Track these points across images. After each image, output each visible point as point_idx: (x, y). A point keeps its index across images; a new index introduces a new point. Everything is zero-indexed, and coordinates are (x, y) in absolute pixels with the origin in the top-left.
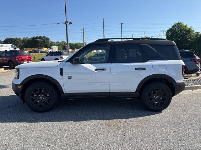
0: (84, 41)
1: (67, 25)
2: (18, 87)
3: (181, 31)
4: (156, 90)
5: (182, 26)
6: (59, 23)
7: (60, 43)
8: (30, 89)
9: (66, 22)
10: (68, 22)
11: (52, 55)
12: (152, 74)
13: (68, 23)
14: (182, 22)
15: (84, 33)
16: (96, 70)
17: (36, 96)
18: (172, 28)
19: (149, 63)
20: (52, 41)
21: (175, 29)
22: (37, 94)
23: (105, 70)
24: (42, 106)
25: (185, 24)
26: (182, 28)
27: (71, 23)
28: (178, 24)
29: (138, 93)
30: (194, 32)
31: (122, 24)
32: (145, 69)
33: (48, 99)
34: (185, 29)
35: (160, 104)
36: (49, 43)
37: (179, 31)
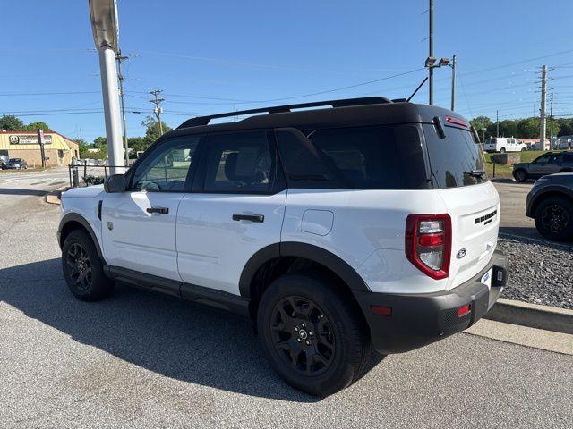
0: (543, 110)
1: (432, 69)
9: (429, 61)
19: (279, 198)
23: (167, 213)
27: (443, 63)
32: (258, 219)
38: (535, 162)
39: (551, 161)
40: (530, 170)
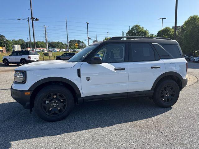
0: (46, 39)
1: (33, 21)
2: (26, 94)
3: (139, 32)
4: (167, 87)
5: (139, 28)
6: (20, 19)
7: (17, 41)
8: (41, 95)
9: (32, 18)
10: (34, 18)
11: (17, 55)
12: (165, 72)
13: (34, 20)
14: (139, 25)
15: (45, 31)
16: (115, 69)
17: (48, 102)
18: (131, 30)
20: (7, 39)
21: (134, 31)
22: (50, 101)
23: (124, 69)
24: (56, 114)
25: (142, 27)
26: (140, 30)
27: (37, 20)
28: (136, 26)
29: (153, 91)
30: (149, 34)
31: (88, 23)
32: (159, 67)
33: (63, 105)
34: (142, 31)
35: (171, 100)
36: (4, 42)
37: (137, 33)
38: (62, 55)
39: (67, 55)
40: (61, 58)
